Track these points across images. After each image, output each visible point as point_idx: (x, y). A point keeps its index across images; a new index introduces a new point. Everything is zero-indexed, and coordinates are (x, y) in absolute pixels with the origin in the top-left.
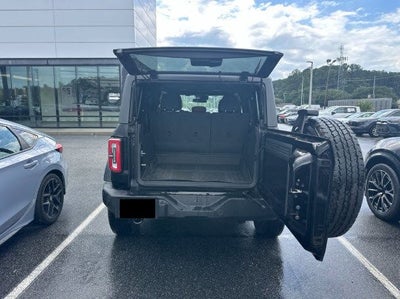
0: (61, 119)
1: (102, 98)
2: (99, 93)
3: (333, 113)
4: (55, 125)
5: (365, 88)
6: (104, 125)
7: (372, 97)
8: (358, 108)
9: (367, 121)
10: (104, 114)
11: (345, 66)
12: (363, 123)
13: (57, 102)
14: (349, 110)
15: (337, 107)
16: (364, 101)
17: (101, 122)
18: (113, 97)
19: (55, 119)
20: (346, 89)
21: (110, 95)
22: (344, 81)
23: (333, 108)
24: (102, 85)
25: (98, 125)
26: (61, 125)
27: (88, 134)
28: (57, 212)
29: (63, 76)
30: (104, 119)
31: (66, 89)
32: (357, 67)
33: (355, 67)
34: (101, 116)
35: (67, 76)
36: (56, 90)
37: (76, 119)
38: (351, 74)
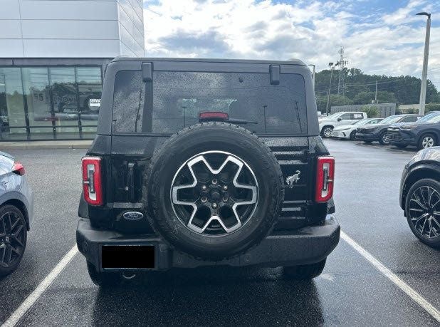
0: (32, 130)
1: (82, 106)
2: (78, 99)
3: (339, 120)
4: (26, 138)
5: (366, 93)
6: (84, 136)
7: (376, 102)
8: (365, 114)
9: (377, 128)
10: (84, 123)
11: (345, 71)
12: (373, 130)
13: (26, 110)
14: (356, 116)
15: (343, 113)
16: (369, 106)
17: (81, 133)
18: (94, 103)
19: (24, 131)
20: (347, 95)
21: (91, 101)
22: (345, 87)
23: (339, 115)
24: (80, 90)
25: (78, 137)
26: (32, 138)
27: (66, 148)
28: (17, 257)
29: (33, 80)
30: (84, 130)
31: (37, 95)
32: (358, 71)
33: (356, 72)
34: (80, 126)
35: (38, 80)
36: (25, 97)
37: (51, 130)
38: (352, 79)
